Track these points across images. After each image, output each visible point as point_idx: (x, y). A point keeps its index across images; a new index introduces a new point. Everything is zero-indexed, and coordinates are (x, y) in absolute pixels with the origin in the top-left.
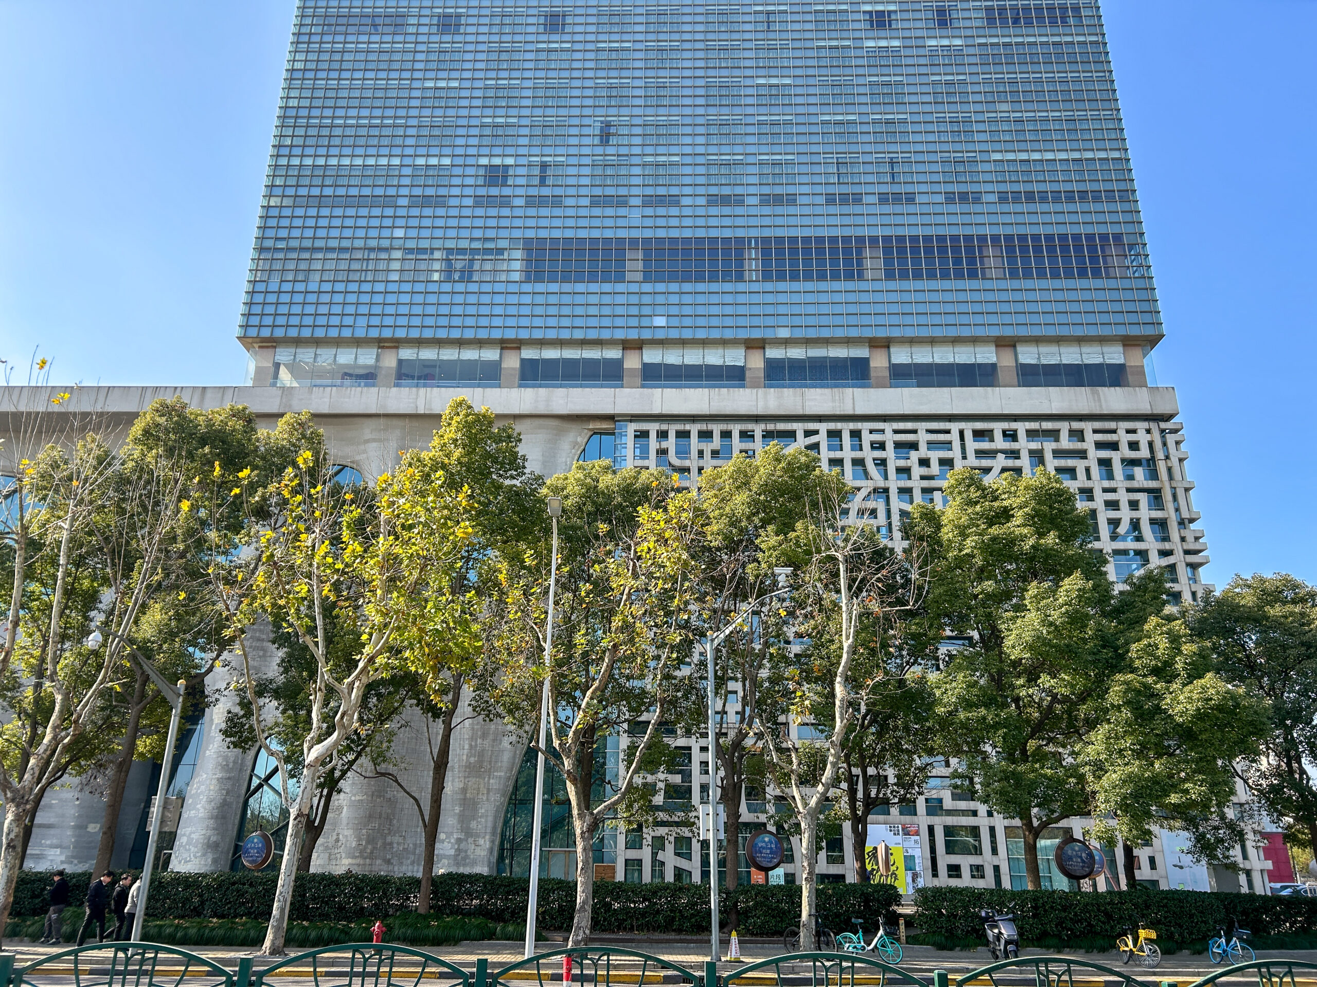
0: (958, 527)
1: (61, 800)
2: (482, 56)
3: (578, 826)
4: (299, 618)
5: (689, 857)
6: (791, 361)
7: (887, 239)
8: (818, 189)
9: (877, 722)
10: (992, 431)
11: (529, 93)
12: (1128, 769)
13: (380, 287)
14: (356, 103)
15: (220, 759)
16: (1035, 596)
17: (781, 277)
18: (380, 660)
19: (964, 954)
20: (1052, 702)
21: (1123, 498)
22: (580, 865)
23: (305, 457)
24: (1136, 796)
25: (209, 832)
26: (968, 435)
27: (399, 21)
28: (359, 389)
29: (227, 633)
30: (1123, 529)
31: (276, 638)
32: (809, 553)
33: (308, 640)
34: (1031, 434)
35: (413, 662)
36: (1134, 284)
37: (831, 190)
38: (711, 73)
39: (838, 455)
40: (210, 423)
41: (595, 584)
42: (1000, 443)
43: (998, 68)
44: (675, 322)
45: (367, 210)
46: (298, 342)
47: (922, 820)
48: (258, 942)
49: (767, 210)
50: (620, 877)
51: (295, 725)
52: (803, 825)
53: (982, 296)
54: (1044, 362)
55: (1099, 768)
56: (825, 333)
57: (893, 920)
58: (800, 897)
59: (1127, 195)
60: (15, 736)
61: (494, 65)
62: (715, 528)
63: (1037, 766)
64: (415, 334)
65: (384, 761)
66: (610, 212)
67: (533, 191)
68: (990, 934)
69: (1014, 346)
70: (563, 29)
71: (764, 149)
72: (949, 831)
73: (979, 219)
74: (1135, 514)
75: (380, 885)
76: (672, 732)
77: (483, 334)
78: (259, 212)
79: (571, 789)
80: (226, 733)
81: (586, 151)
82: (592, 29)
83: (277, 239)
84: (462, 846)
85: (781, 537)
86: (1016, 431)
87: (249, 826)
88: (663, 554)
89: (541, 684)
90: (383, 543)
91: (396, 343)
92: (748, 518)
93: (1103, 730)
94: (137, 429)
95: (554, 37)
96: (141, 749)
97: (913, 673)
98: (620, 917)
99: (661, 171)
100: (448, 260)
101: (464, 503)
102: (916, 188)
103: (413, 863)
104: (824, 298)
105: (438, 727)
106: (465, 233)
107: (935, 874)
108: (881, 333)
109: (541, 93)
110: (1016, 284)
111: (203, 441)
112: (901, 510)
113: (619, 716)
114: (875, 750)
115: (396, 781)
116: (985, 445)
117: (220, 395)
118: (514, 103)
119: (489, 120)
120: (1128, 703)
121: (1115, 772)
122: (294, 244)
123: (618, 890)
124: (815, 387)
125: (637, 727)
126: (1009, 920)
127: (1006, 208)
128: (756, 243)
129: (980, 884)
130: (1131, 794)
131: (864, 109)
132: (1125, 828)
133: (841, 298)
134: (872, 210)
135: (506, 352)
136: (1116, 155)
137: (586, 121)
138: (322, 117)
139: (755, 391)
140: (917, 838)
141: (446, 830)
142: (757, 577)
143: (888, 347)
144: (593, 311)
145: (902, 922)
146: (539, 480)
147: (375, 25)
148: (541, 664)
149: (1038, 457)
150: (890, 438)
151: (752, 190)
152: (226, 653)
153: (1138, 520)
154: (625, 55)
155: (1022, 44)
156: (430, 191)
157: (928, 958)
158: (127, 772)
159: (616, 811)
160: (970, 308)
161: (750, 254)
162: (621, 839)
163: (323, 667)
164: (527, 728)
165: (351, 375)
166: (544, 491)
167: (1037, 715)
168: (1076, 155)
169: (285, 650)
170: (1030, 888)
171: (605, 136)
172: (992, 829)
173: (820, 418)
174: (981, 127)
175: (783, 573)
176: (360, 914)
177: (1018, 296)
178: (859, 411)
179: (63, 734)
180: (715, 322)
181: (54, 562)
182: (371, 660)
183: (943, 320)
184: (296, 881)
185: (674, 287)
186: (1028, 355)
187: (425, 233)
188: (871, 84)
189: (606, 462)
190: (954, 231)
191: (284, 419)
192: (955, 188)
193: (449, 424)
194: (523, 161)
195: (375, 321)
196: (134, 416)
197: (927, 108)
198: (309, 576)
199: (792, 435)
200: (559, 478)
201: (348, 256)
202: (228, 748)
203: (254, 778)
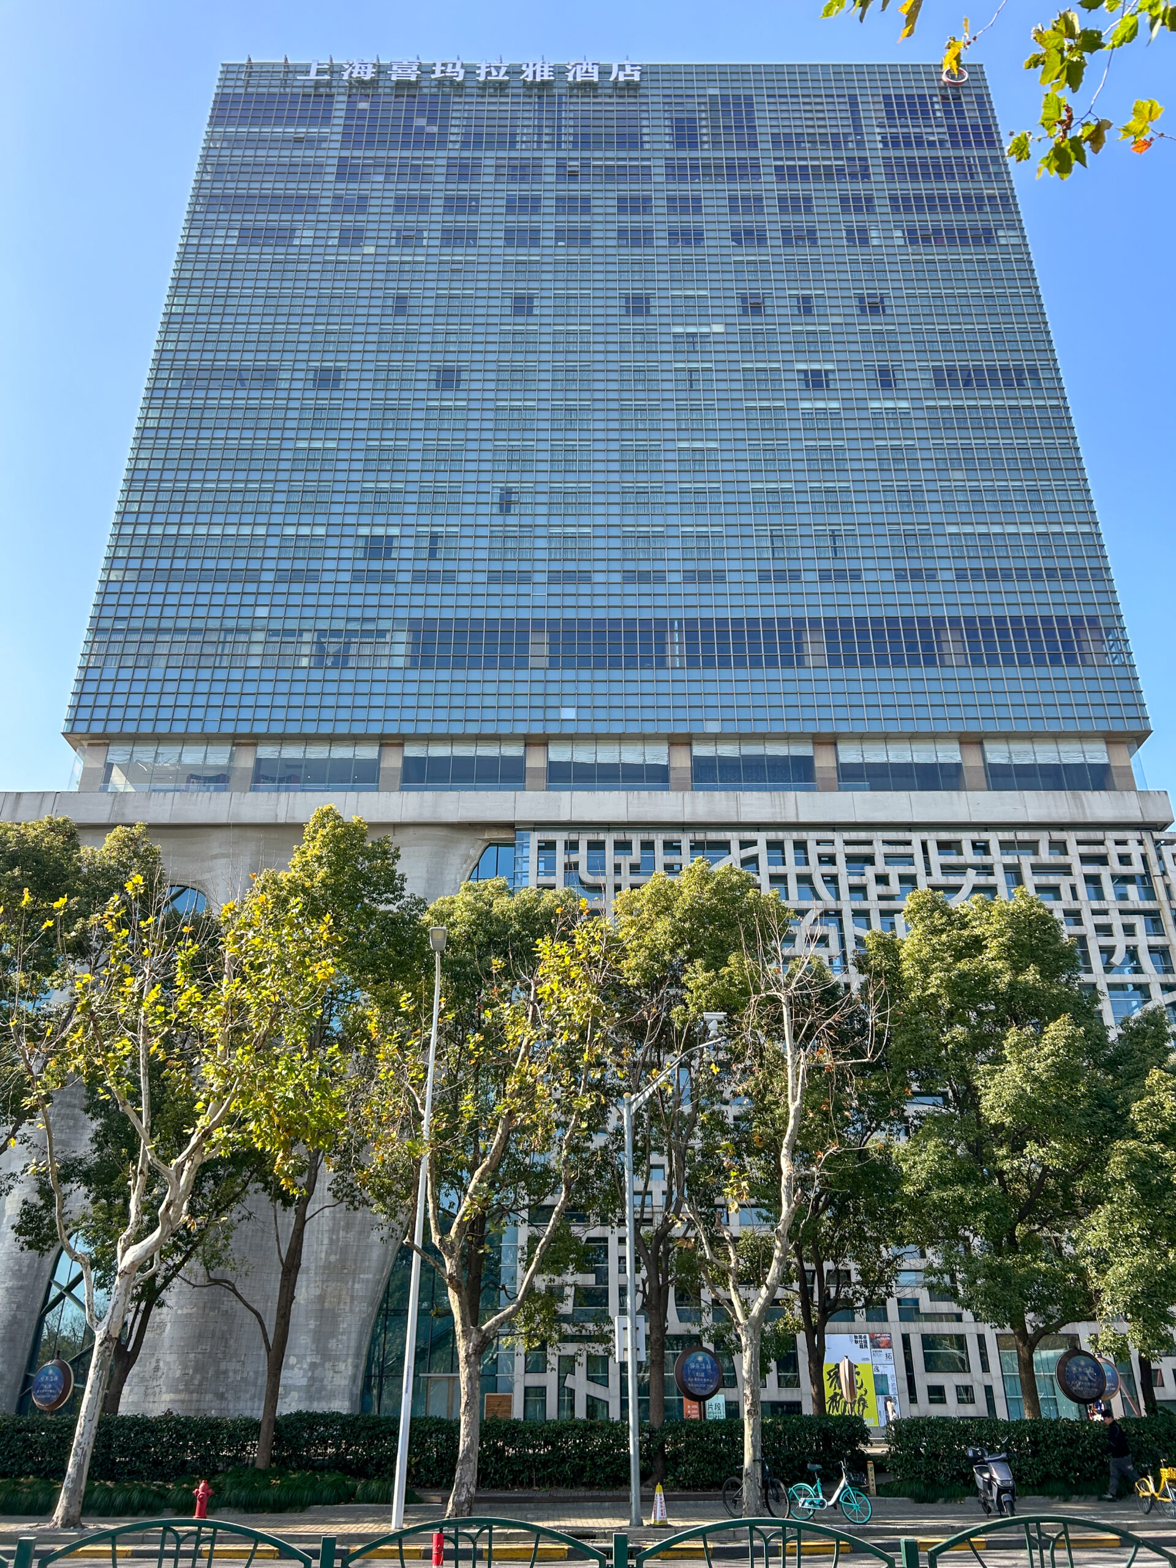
0: (919, 961)
2: (365, 414)
3: (462, 1348)
4: (118, 1083)
5: (605, 1382)
6: (722, 759)
7: (830, 621)
8: (749, 565)
9: (834, 1204)
10: (959, 842)
11: (418, 456)
12: (1138, 1260)
13: (237, 674)
14: (216, 465)
15: (11, 1263)
16: (1016, 1045)
17: (709, 664)
18: (218, 1134)
19: (948, 1507)
20: (1043, 1175)
21: (1116, 920)
22: (464, 1399)
23: (135, 881)
24: (1148, 1295)
26: (932, 848)
27: (270, 375)
28: (207, 794)
29: (27, 1102)
30: (1118, 958)
31: (90, 1105)
32: (745, 992)
33: (128, 1109)
34: (1005, 846)
35: (259, 1137)
36: (1114, 673)
37: (765, 566)
38: (627, 435)
39: (780, 870)
40: (21, 839)
41: (487, 1034)
42: (969, 856)
43: (950, 433)
44: (586, 714)
45: (225, 585)
46: (136, 739)
47: (895, 1327)
48: (45, 1509)
49: (692, 588)
50: (517, 1412)
51: (109, 1219)
52: (744, 1339)
53: (942, 686)
54: (1016, 761)
55: (1103, 1262)
56: (761, 728)
57: (859, 1463)
58: (743, 1437)
59: (1101, 573)
61: (377, 424)
62: (632, 962)
63: (1028, 1257)
64: (277, 728)
65: (219, 1264)
66: (510, 589)
67: (421, 566)
68: (980, 1479)
69: (981, 743)
70: (458, 386)
71: (688, 520)
72: (928, 1341)
73: (935, 599)
74: (1131, 941)
75: (208, 1430)
76: (583, 1219)
77: (358, 729)
78: (97, 587)
79: (453, 1299)
80: (19, 1230)
81: (482, 520)
82: (491, 385)
83: (116, 618)
84: (317, 1373)
85: (712, 973)
86: (987, 842)
87: (43, 1350)
88: (569, 997)
89: (418, 1163)
90: (228, 988)
91: (254, 740)
92: (672, 951)
93: (1104, 1212)
95: (447, 394)
97: (876, 1140)
98: (516, 1468)
99: (570, 544)
100: (319, 643)
101: (327, 935)
102: (862, 564)
103: (252, 1398)
104: (759, 688)
105: (289, 1217)
106: (340, 612)
107: (913, 1399)
108: (826, 728)
109: (431, 456)
110: (979, 672)
111: (13, 860)
112: (856, 937)
113: (516, 1201)
114: (832, 1238)
115: (234, 1291)
116: (952, 859)
117: (38, 802)
118: (401, 466)
119: (372, 485)
120: (1132, 1177)
121: (1122, 1264)
122: (136, 624)
123: (512, 1431)
124: (751, 790)
125: (539, 1214)
126: (1003, 1460)
127: (964, 586)
128: (680, 625)
129: (970, 1410)
130: (1143, 1292)
131: (800, 476)
132: (1138, 1336)
133: (780, 687)
134: (812, 588)
135: (387, 750)
136: (1086, 529)
137: (483, 488)
138: (176, 481)
139: (680, 794)
140: (889, 1351)
141: (297, 1351)
142: (684, 1023)
143: (835, 744)
144: (489, 701)
145: (870, 1466)
146: (421, 904)
147: (241, 380)
148: (416, 1138)
149: (1014, 873)
150: (840, 851)
151: (674, 566)
152: (25, 1126)
153: (1135, 947)
154: (528, 415)
155: (975, 407)
156: (300, 565)
157: (903, 1514)
159: (512, 1326)
160: (928, 700)
161: (672, 637)
162: (520, 1362)
163: (146, 1144)
164: (401, 1217)
165: (198, 778)
166: (426, 917)
167: (1027, 1191)
168: (1041, 529)
169: (102, 1120)
170: (1027, 1417)
171: (506, 504)
172: (981, 1338)
173: (758, 827)
174: (934, 497)
175: (714, 1019)
176: (182, 1471)
177: (983, 686)
178: (803, 819)
180: (632, 714)
182: (207, 1134)
183: (897, 713)
184: (99, 1427)
185: (585, 674)
186: (997, 753)
187: (294, 612)
188: (808, 449)
189: (501, 881)
190: (907, 612)
191: (112, 834)
192: (907, 564)
193: (313, 838)
194: (410, 531)
195: (230, 714)
197: (872, 476)
198: (134, 1029)
199: (725, 846)
200: (444, 902)
201: (200, 638)
202: (22, 1249)
203: (54, 1287)
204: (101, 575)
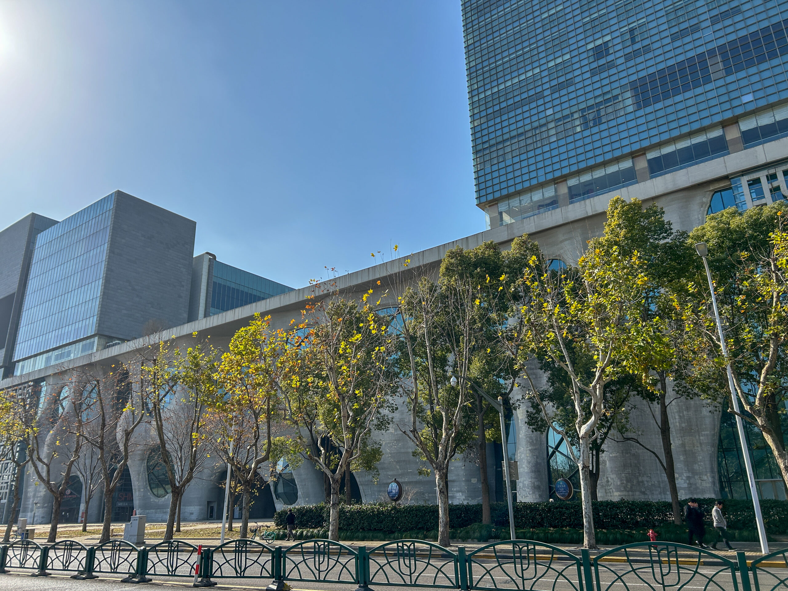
1: (455, 467)
13: (546, 148)
14: (506, 47)
15: (528, 438)
18: (609, 369)
23: (532, 260)
25: (533, 480)
28: (550, 212)
29: (516, 367)
31: (542, 366)
33: (561, 364)
35: (630, 368)
40: (476, 255)
44: (760, 94)
45: (528, 106)
46: (509, 196)
51: (567, 415)
60: (428, 435)
64: (574, 168)
65: (627, 431)
66: (687, 39)
67: (628, 50)
75: (646, 507)
77: (617, 153)
78: (470, 132)
79: (768, 438)
80: (529, 424)
83: (483, 143)
84: (692, 481)
87: (554, 476)
90: (591, 299)
91: (564, 178)
94: (442, 269)
96: (487, 436)
100: (583, 116)
101: (637, 263)
105: (656, 407)
106: (590, 95)
111: (476, 266)
115: (638, 442)
117: (476, 239)
119: (588, 19)
122: (493, 142)
135: (636, 159)
138: (490, 65)
141: (679, 471)
144: (692, 110)
146: (684, 234)
152: (518, 378)
156: (562, 79)
158: (485, 449)
163: (575, 378)
165: (542, 206)
166: (689, 241)
169: (549, 372)
176: (637, 525)
179: (450, 432)
181: (424, 346)
182: (603, 371)
184: (592, 506)
185: (753, 70)
187: (565, 105)
189: (732, 209)
191: (514, 243)
193: (613, 216)
194: (617, 34)
195: (549, 169)
196: (440, 262)
200: (698, 230)
201: (524, 137)
202: (533, 432)
203: (549, 448)
204: (470, 126)
